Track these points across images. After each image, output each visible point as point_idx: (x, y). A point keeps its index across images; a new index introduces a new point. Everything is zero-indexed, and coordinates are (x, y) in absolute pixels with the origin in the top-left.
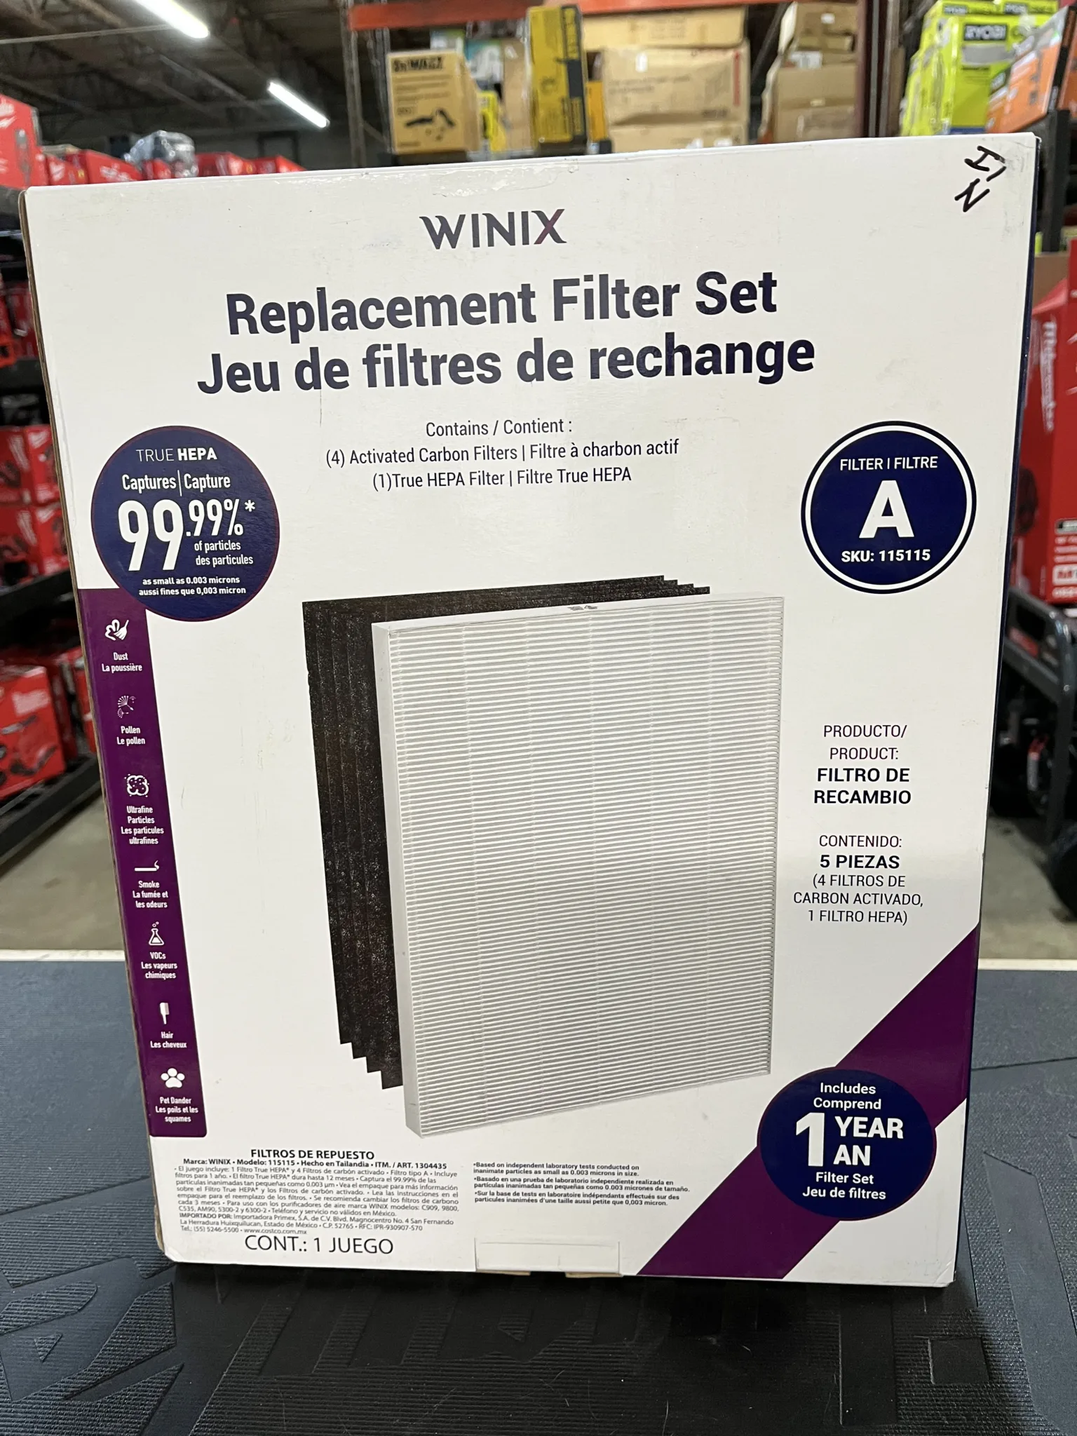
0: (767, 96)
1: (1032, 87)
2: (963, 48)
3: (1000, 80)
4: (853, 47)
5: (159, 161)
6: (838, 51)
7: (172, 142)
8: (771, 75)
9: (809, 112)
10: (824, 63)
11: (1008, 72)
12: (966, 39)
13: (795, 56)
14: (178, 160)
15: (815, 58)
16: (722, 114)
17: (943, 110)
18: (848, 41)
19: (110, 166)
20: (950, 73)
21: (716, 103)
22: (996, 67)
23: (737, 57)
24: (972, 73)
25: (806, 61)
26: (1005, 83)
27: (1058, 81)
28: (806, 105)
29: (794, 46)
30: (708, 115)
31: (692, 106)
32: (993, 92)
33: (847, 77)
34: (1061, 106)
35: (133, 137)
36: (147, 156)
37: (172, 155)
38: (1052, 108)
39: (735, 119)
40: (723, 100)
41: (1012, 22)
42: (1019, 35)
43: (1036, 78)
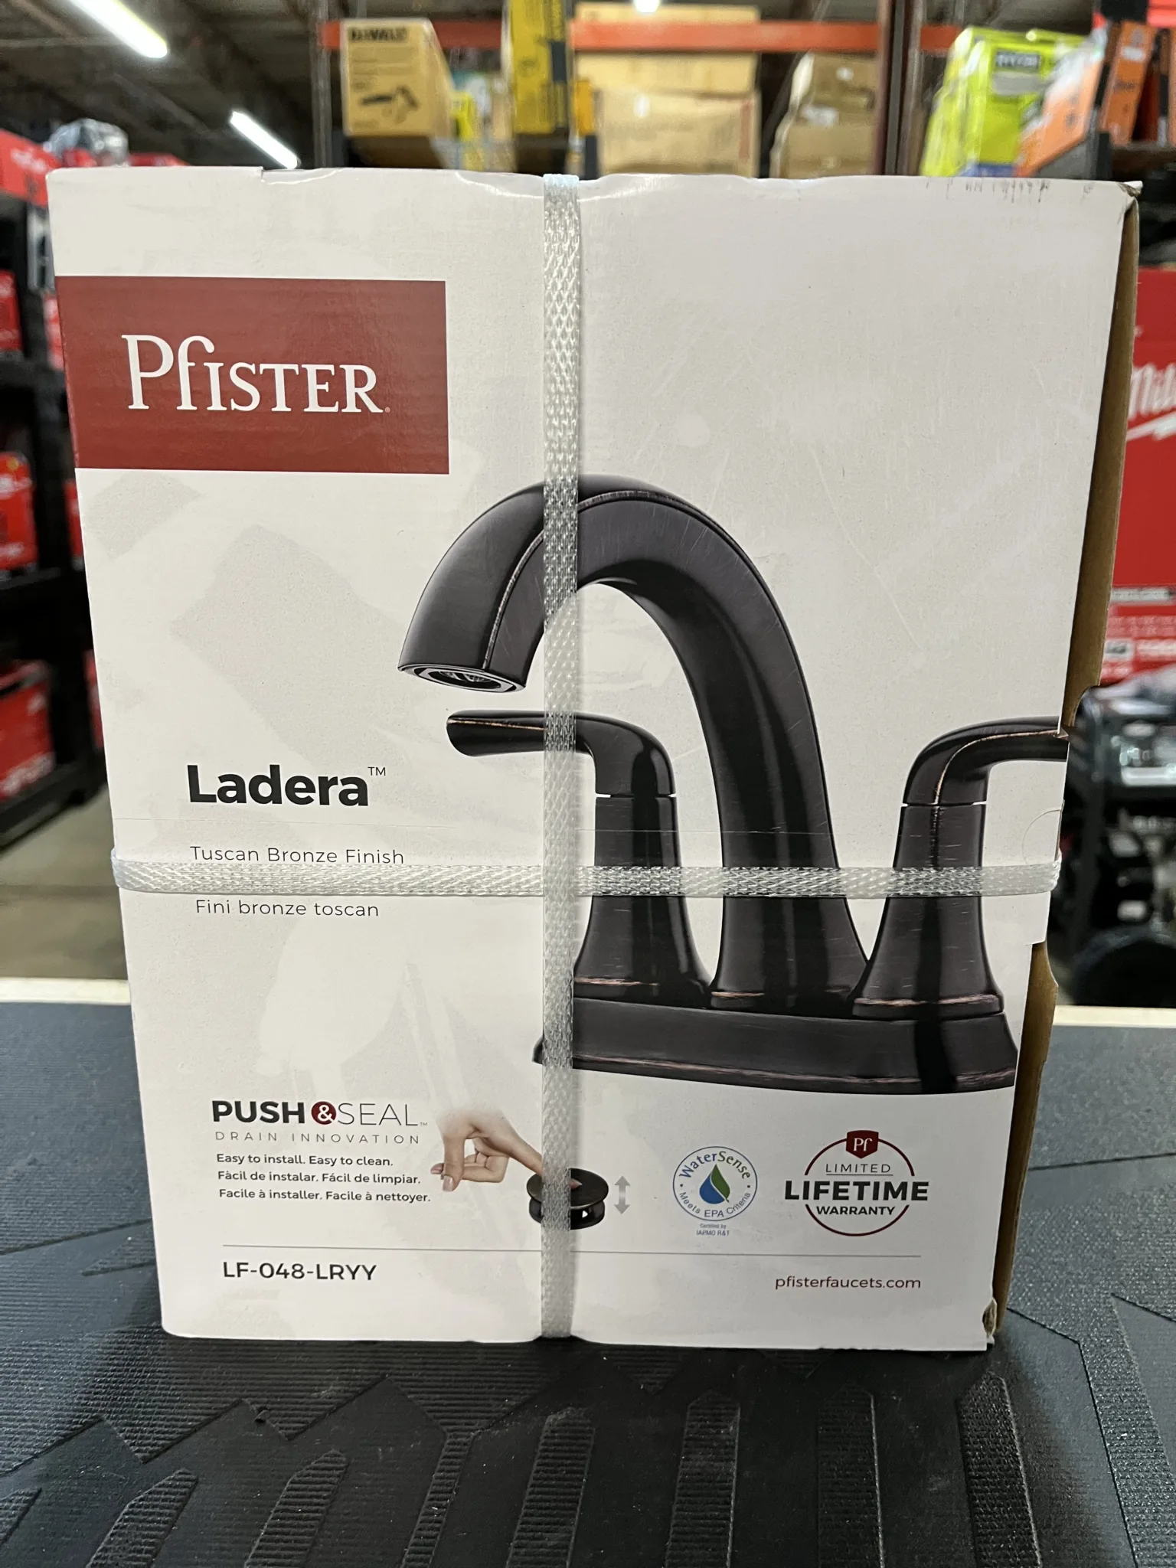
0: (776, 152)
1: (1068, 110)
2: (994, 76)
3: (1032, 112)
4: (871, 105)
5: (83, 150)
6: (857, 109)
7: (102, 136)
8: (781, 134)
10: (841, 120)
12: (997, 67)
13: (810, 112)
14: (106, 152)
15: (829, 116)
16: (727, 167)
17: (968, 146)
20: (979, 102)
21: (721, 156)
22: (1028, 98)
23: (746, 109)
24: (1001, 104)
25: (820, 118)
26: (1038, 114)
27: (1099, 99)
28: (818, 163)
29: (808, 102)
30: (713, 168)
31: (695, 156)
32: (1024, 124)
33: (864, 135)
34: (1102, 127)
36: (70, 145)
38: (1093, 129)
40: (730, 152)
41: (1047, 51)
42: (1054, 64)
43: (1074, 100)
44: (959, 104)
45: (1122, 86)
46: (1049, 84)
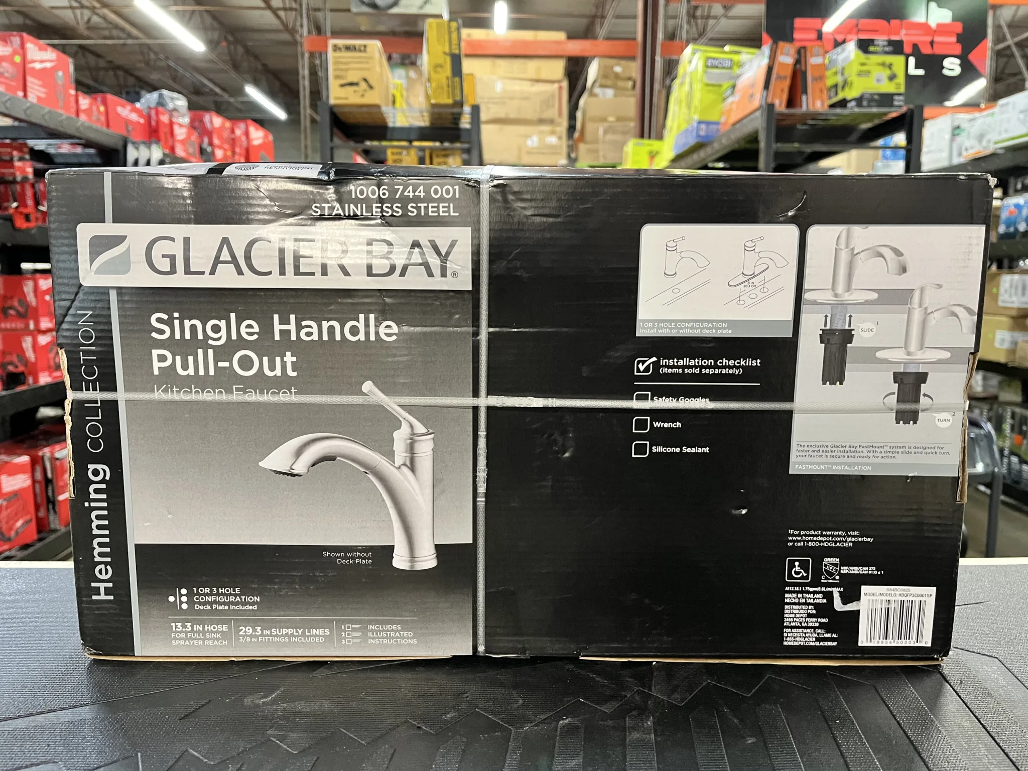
0: (579, 115)
1: (751, 91)
2: (706, 72)
3: (729, 92)
4: (634, 87)
5: (160, 109)
6: (625, 89)
7: (172, 99)
8: (582, 102)
9: (606, 124)
10: (615, 95)
11: (734, 87)
12: (707, 67)
13: (597, 90)
14: (175, 110)
15: (610, 92)
16: (551, 122)
17: (693, 110)
18: (630, 84)
19: (123, 106)
20: (698, 87)
21: (547, 115)
22: (726, 85)
23: (560, 88)
24: (710, 88)
25: (604, 94)
26: (733, 93)
27: (767, 86)
28: (604, 120)
29: (597, 84)
30: (541, 121)
31: (530, 115)
32: (725, 99)
33: (630, 104)
34: (769, 101)
35: (143, 92)
36: (153, 105)
37: (171, 106)
38: (764, 103)
39: (559, 125)
40: (552, 113)
41: (735, 58)
42: (741, 65)
43: (752, 86)
44: (686, 88)
45: (779, 78)
46: (738, 76)
